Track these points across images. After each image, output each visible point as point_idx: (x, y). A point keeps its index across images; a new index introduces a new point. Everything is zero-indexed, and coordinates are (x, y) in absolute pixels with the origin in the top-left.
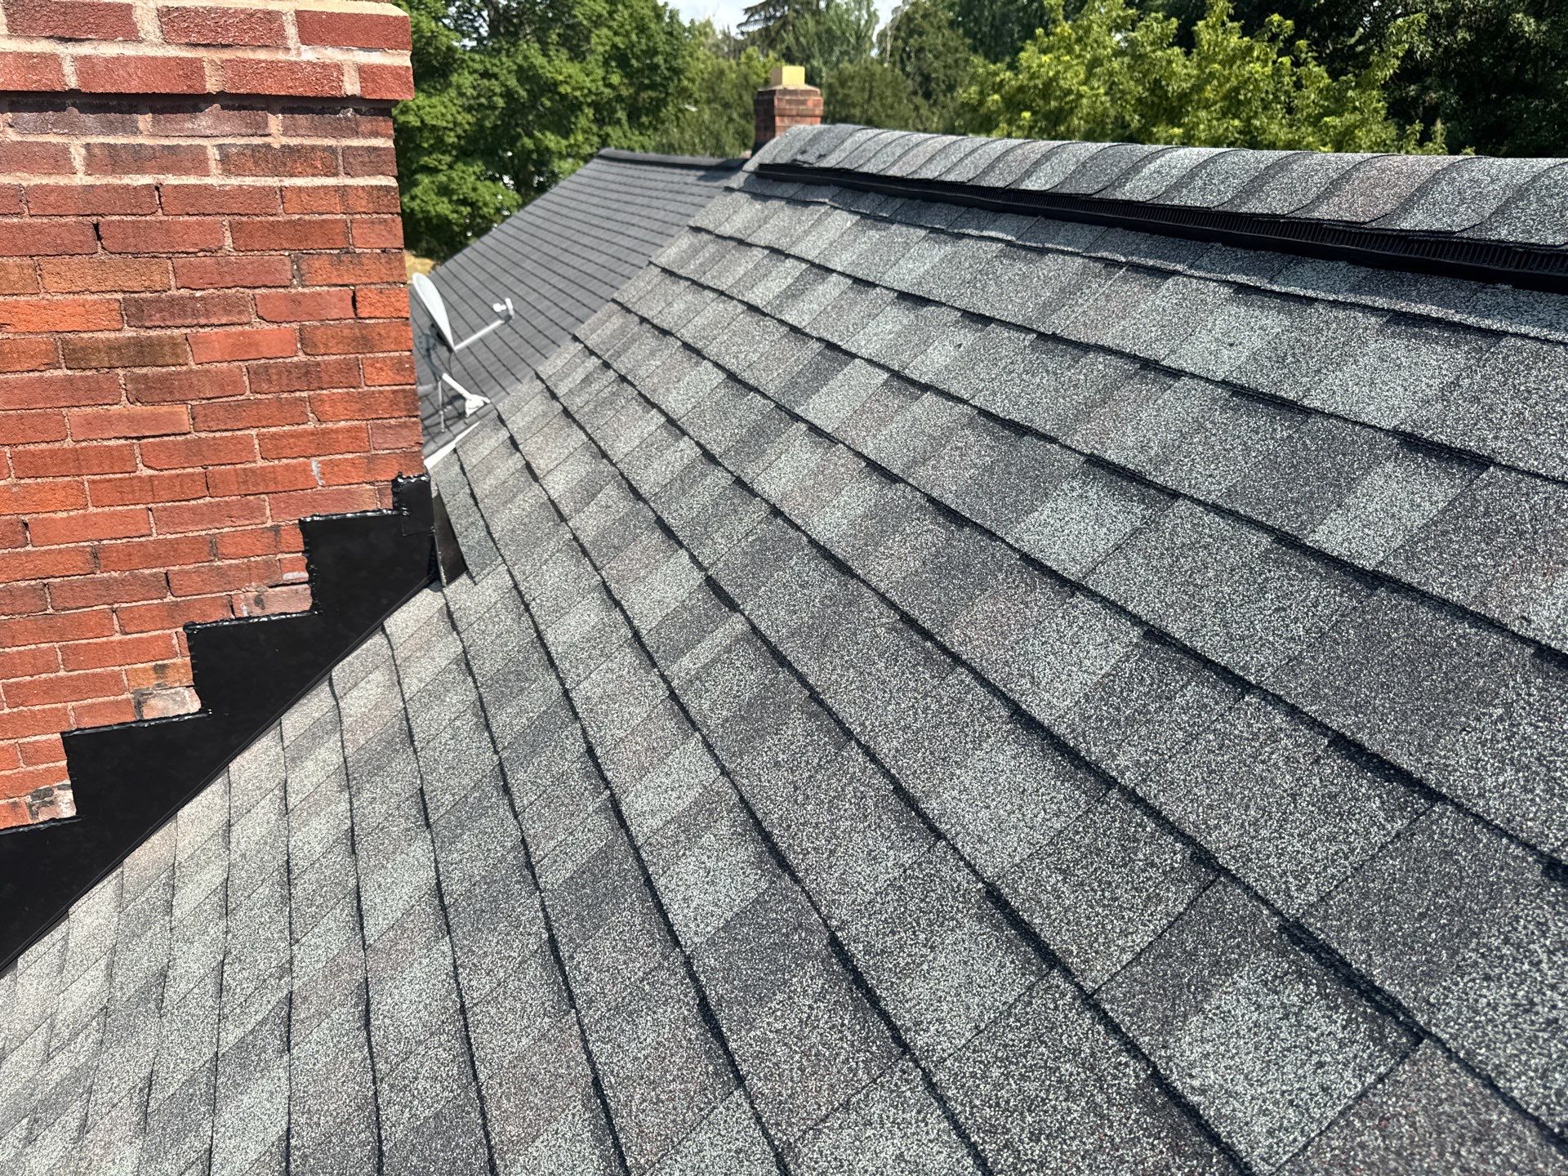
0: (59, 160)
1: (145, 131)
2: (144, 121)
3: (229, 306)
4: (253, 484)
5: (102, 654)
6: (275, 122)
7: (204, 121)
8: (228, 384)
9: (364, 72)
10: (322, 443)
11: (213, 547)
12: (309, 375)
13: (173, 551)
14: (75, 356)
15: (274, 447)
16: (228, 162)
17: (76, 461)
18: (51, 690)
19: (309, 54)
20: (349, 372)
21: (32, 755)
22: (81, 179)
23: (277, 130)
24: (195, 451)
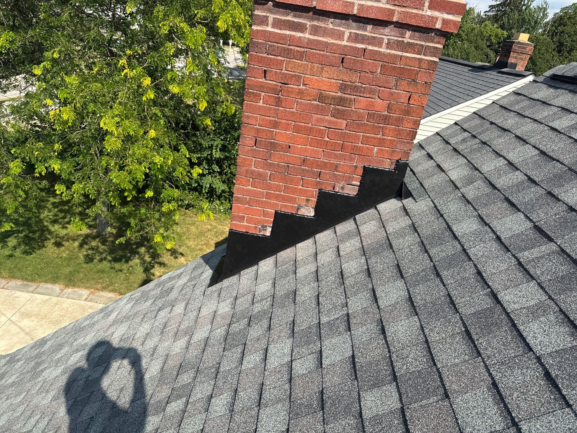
0: (340, 36)
1: (369, 31)
2: (370, 27)
3: (371, 92)
4: (356, 151)
5: (294, 191)
6: (408, 33)
7: (387, 30)
8: (360, 117)
9: (445, 21)
10: (381, 142)
11: (336, 167)
12: (386, 119)
13: (325, 165)
14: (321, 98)
15: (366, 140)
16: (389, 45)
17: (310, 131)
18: (277, 197)
19: (429, 13)
20: (399, 121)
21: (265, 214)
22: (345, 43)
23: (408, 37)
24: (343, 136)
